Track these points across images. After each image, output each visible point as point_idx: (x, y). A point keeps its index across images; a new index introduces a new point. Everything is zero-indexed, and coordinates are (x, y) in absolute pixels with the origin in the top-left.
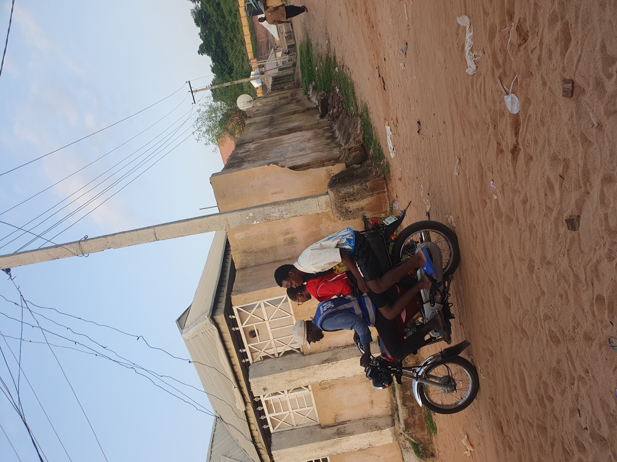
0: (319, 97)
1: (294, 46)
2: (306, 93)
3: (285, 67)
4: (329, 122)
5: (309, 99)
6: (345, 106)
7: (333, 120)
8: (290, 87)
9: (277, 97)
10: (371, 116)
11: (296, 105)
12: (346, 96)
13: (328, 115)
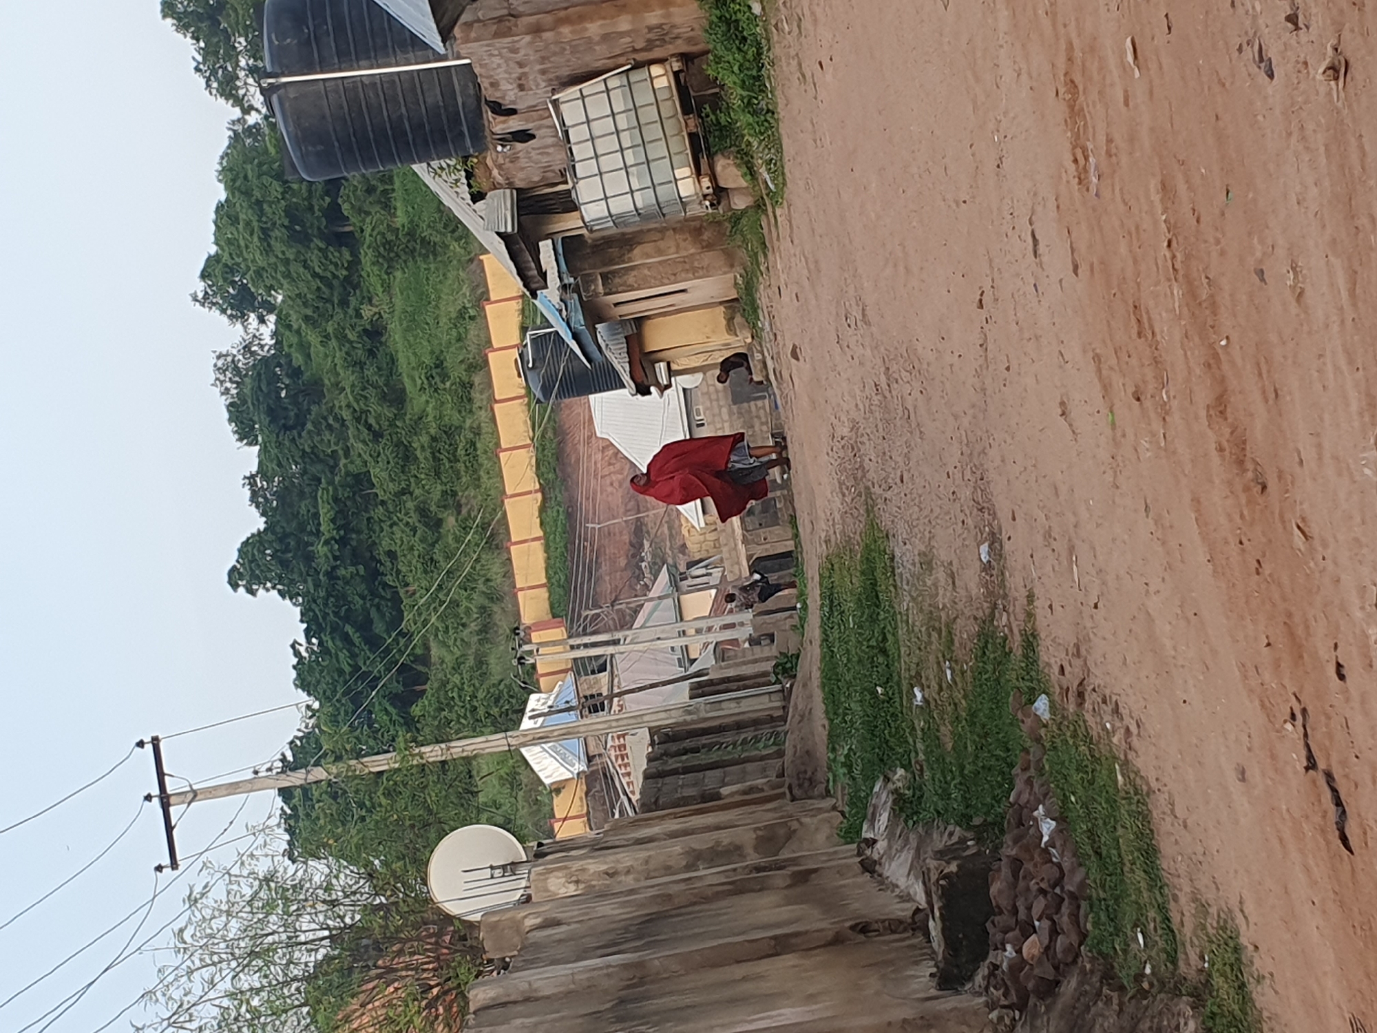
0: (932, 864)
1: (787, 559)
2: (851, 833)
3: (731, 673)
4: (994, 1015)
5: (869, 867)
6: (1096, 924)
7: (1021, 1006)
8: (751, 790)
9: (677, 848)
10: (1263, 997)
11: (789, 902)
12: (1103, 867)
13: (983, 971)
